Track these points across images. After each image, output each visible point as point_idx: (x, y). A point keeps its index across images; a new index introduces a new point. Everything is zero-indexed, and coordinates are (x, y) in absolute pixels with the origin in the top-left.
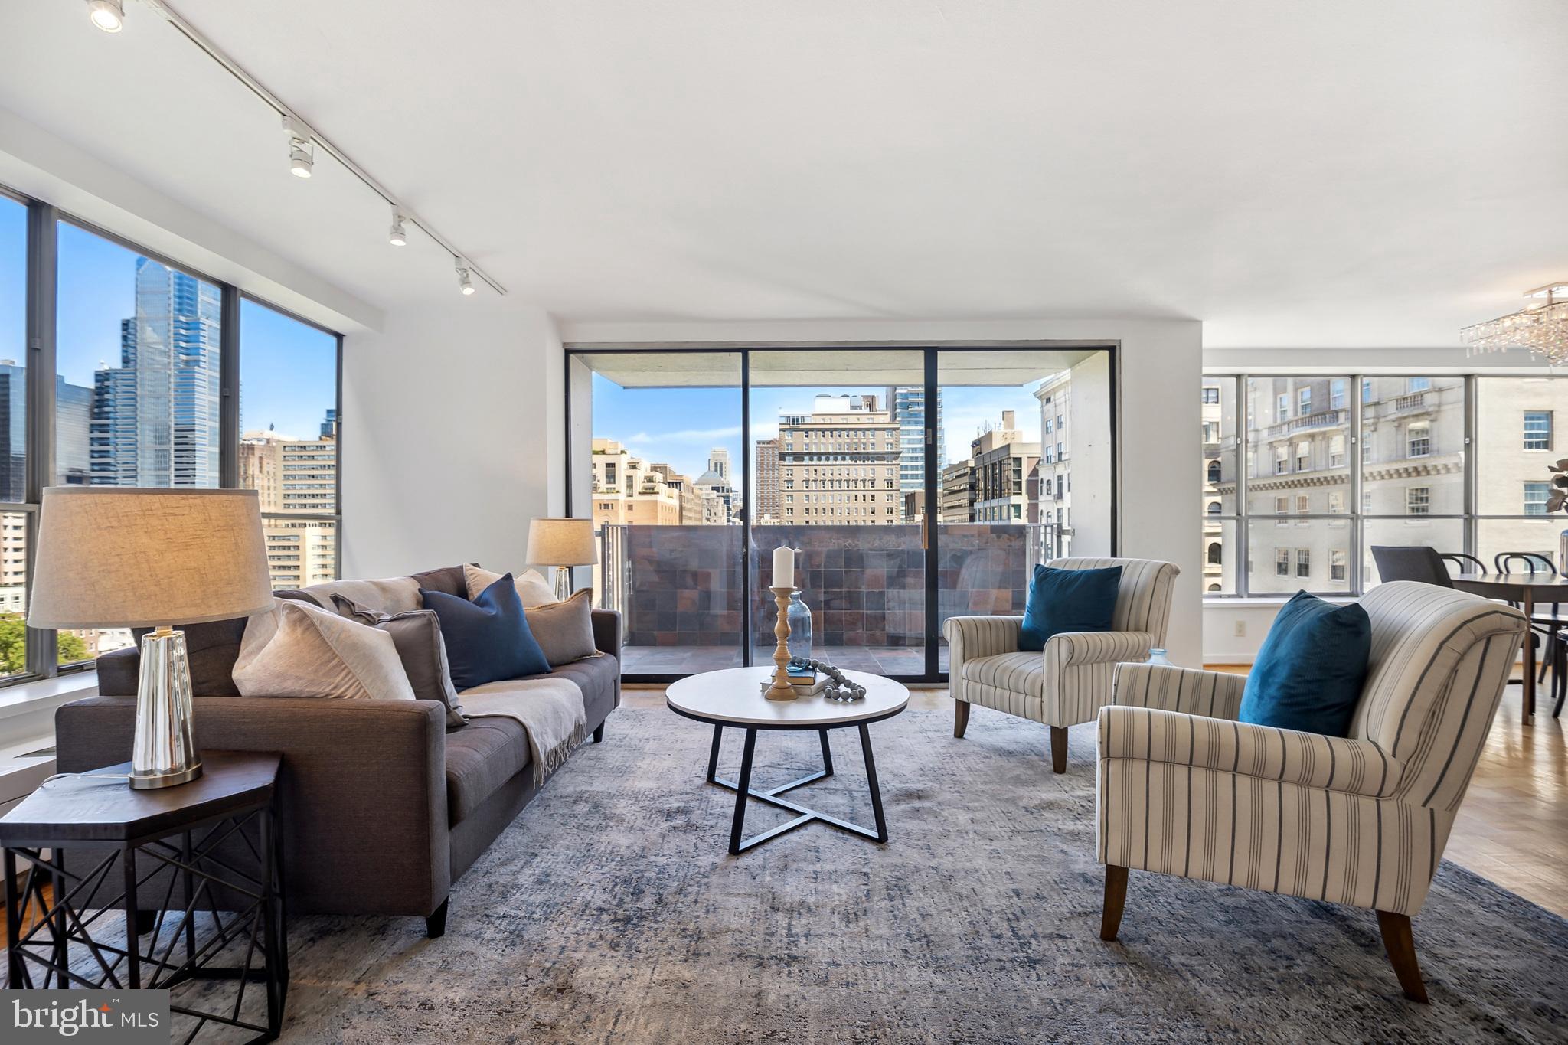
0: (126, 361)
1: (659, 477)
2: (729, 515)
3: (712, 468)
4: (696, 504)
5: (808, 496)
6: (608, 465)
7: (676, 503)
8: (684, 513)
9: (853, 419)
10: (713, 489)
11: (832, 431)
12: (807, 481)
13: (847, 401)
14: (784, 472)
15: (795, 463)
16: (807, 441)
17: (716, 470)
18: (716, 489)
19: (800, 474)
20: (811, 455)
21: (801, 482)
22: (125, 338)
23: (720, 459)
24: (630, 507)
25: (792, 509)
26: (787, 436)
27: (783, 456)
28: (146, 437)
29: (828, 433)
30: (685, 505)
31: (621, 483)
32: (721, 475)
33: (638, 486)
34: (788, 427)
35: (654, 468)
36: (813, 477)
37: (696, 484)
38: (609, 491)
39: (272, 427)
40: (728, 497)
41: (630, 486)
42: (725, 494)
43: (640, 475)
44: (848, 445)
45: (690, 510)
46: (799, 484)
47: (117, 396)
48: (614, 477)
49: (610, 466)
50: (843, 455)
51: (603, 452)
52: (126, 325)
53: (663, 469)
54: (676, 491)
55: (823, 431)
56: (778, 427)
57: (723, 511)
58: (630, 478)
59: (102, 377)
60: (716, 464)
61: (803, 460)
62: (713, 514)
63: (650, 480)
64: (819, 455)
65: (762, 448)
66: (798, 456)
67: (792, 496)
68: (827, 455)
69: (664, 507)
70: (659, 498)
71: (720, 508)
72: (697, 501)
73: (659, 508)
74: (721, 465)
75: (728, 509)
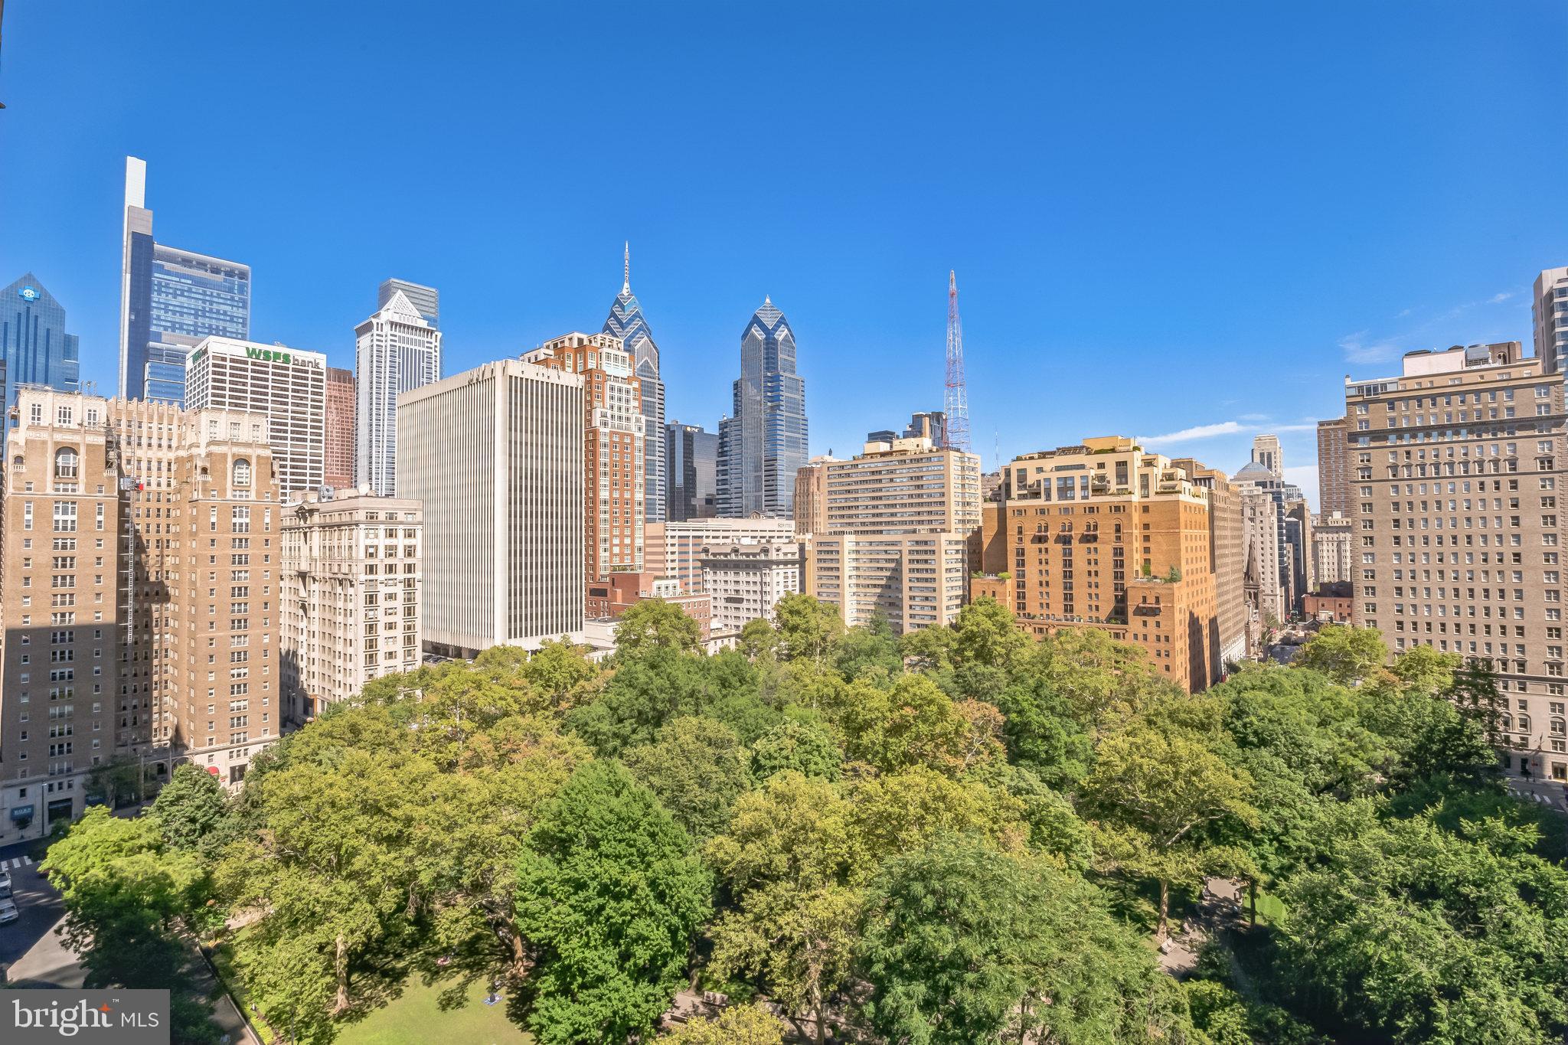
0: (736, 412)
1: (1181, 473)
2: (1280, 513)
3: (1257, 459)
4: (1234, 503)
5: (1396, 487)
6: (1118, 464)
7: (1205, 502)
8: (1217, 514)
9: (1467, 378)
10: (1257, 484)
11: (1433, 398)
12: (1394, 468)
13: (1461, 355)
14: (1357, 459)
15: (1373, 444)
16: (1393, 414)
17: (1262, 462)
18: (1263, 485)
19: (1382, 459)
20: (1400, 433)
21: (1383, 468)
22: (736, 395)
23: (1267, 448)
24: (1146, 509)
25: (1370, 505)
26: (1360, 412)
27: (1353, 437)
28: (748, 468)
29: (1427, 402)
30: (1217, 504)
31: (1135, 482)
32: (1270, 467)
33: (1155, 485)
34: (1360, 399)
35: (1176, 464)
36: (1403, 460)
37: (1235, 479)
38: (1120, 492)
39: (830, 453)
40: (1280, 493)
41: (1145, 486)
42: (1275, 489)
43: (1158, 471)
44: (1465, 414)
45: (1224, 510)
46: (1379, 469)
47: (731, 439)
48: (1126, 476)
49: (1122, 465)
50: (1456, 429)
51: (1113, 451)
52: (736, 385)
53: (1187, 464)
54: (1204, 490)
55: (1419, 400)
56: (1345, 401)
57: (1272, 509)
58: (1145, 478)
59: (723, 426)
60: (1262, 455)
61: (1386, 439)
62: (1258, 514)
63: (1170, 477)
64: (1413, 432)
65: (1327, 431)
66: (1379, 435)
67: (1370, 488)
68: (1427, 430)
69: (1188, 507)
70: (1181, 497)
71: (1268, 506)
72: (1233, 499)
73: (1182, 509)
74: (1269, 455)
75: (1280, 507)
